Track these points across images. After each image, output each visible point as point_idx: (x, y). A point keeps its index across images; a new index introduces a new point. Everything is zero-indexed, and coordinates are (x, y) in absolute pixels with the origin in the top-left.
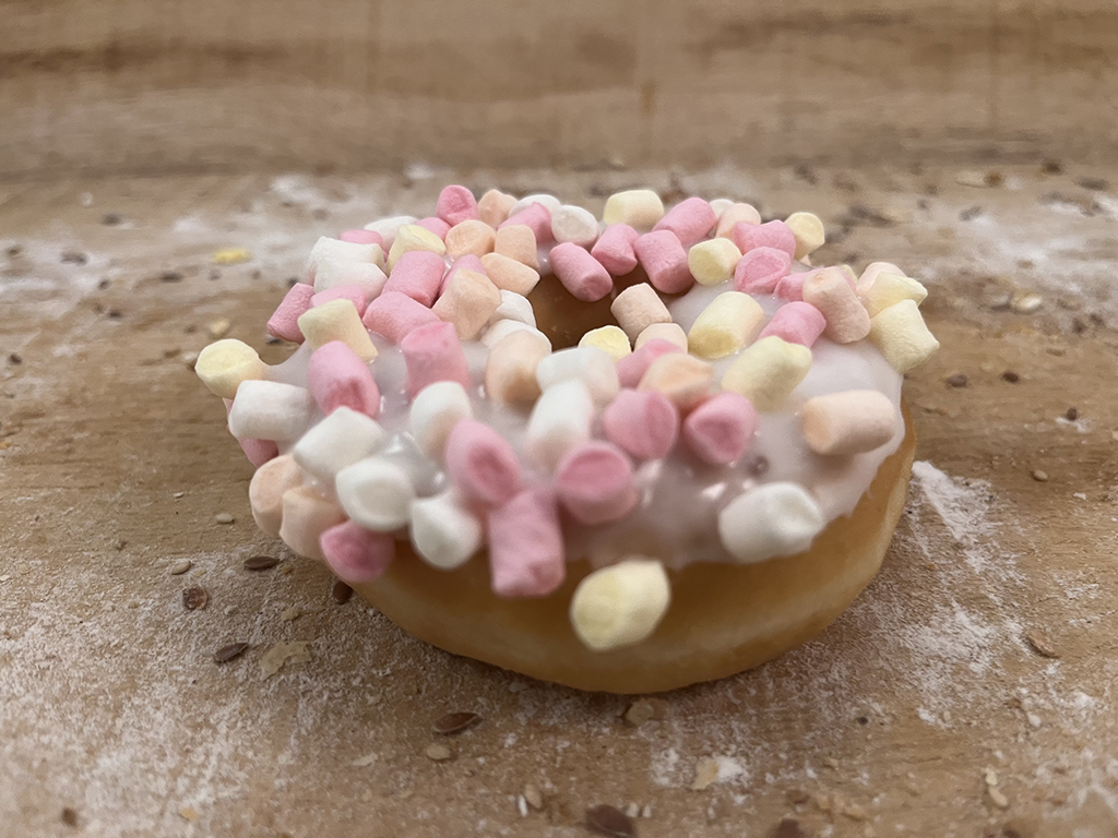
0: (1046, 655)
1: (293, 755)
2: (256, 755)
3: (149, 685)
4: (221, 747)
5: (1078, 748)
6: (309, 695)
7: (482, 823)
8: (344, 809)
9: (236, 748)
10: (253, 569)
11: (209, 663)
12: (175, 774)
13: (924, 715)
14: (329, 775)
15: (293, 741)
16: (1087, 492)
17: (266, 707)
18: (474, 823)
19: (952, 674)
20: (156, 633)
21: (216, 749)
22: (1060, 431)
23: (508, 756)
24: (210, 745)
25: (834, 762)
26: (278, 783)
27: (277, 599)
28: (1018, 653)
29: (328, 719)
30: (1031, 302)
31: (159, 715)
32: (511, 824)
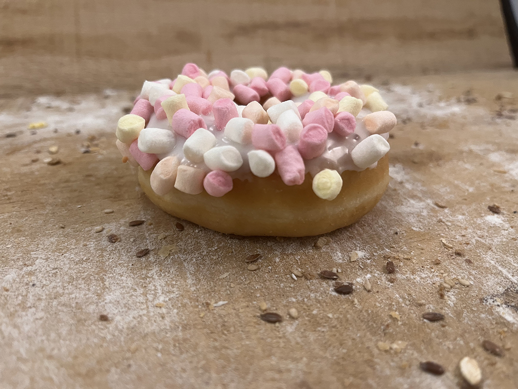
0: (443, 207)
1: (193, 280)
2: (176, 282)
3: (112, 269)
5: (466, 229)
6: (186, 261)
7: (282, 285)
8: (225, 291)
9: (167, 282)
10: (133, 226)
11: (135, 258)
12: (145, 294)
13: (414, 229)
14: (212, 283)
15: (189, 276)
16: (432, 164)
17: (171, 267)
18: (279, 286)
19: (417, 217)
20: (103, 252)
21: (158, 284)
22: (415, 150)
23: (279, 264)
24: (154, 283)
26: (193, 289)
27: (151, 234)
28: (434, 208)
29: (200, 266)
31: (124, 278)
32: (293, 283)
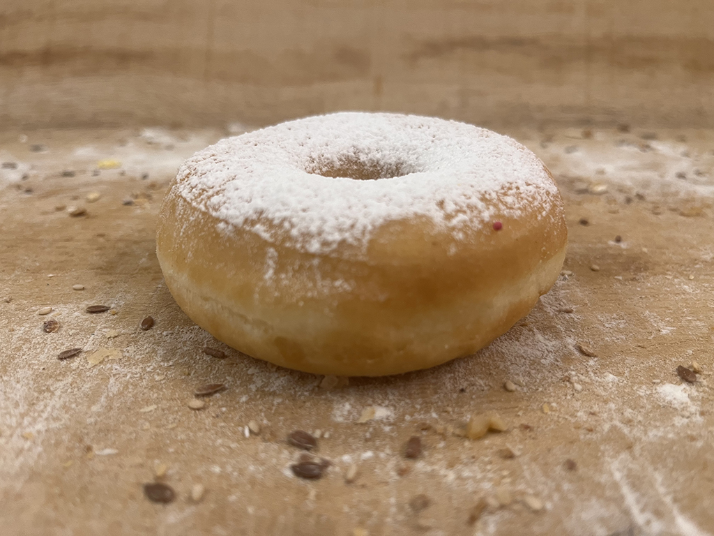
0: (589, 355)
1: (102, 406)
2: (77, 406)
3: (15, 370)
4: (56, 402)
5: (606, 402)
6: (117, 376)
7: (219, 441)
8: (131, 433)
9: (65, 402)
10: (92, 312)
11: (55, 360)
12: (23, 416)
14: (123, 417)
15: (103, 399)
16: (623, 276)
17: (88, 382)
18: (214, 441)
19: (529, 366)
20: (24, 344)
21: (52, 403)
22: (611, 248)
23: (240, 407)
24: (48, 401)
25: (450, 409)
26: (90, 420)
27: (105, 328)
28: (571, 354)
29: (128, 388)
30: (600, 188)
31: (19, 386)
32: (238, 441)
